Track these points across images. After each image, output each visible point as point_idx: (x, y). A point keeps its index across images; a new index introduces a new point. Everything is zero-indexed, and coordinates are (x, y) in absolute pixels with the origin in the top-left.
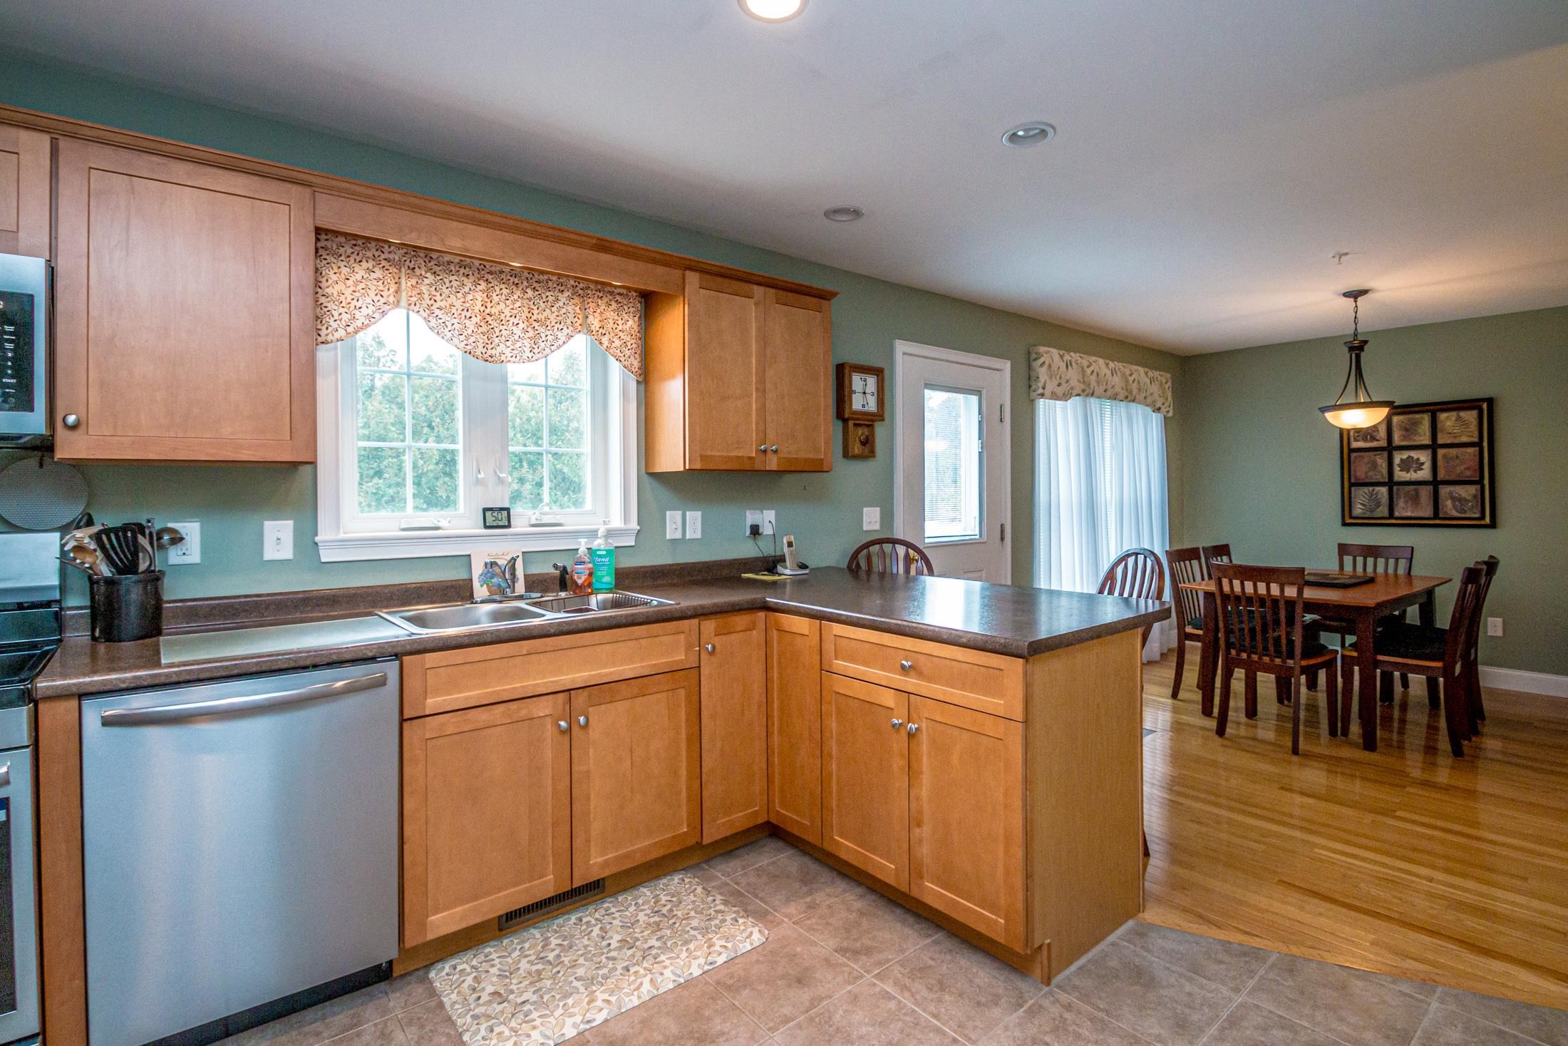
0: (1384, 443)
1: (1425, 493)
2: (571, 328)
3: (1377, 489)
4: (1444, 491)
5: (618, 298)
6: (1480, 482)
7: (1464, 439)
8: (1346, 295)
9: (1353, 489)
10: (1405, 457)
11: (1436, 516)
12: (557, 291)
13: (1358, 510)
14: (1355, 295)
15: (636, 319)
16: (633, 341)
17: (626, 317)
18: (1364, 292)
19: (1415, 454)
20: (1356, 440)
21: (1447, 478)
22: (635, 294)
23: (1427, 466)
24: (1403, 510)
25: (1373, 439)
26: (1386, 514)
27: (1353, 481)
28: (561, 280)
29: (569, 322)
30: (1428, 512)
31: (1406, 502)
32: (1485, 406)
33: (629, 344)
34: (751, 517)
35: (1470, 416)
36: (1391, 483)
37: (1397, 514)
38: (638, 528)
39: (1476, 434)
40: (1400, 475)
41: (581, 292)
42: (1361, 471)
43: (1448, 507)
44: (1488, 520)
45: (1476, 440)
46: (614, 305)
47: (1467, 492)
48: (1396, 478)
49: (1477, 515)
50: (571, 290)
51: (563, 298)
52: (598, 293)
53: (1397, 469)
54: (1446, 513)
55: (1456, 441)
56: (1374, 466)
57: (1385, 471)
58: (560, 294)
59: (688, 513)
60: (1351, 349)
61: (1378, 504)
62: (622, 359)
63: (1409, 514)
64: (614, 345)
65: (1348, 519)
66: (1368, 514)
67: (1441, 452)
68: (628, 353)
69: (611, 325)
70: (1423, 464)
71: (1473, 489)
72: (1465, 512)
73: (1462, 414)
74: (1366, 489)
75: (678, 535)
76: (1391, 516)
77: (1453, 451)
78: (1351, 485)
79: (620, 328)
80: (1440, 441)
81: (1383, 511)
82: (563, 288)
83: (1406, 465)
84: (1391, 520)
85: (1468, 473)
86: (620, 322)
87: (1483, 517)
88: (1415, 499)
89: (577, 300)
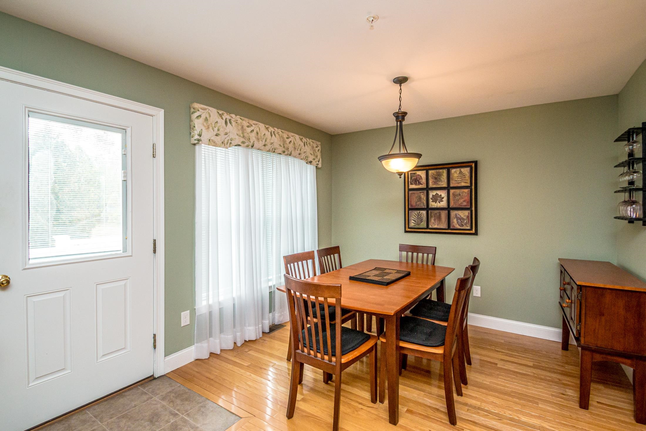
0: (424, 186)
1: (444, 214)
3: (421, 212)
4: (453, 213)
6: (470, 209)
7: (463, 184)
9: (410, 211)
10: (434, 194)
11: (449, 228)
13: (412, 224)
19: (439, 192)
20: (411, 184)
21: (455, 206)
23: (445, 199)
24: (434, 224)
25: (420, 183)
26: (425, 226)
27: (410, 207)
30: (444, 225)
31: (435, 220)
32: (473, 165)
35: (466, 171)
36: (428, 209)
37: (430, 226)
39: (469, 181)
40: (433, 204)
42: (414, 202)
43: (455, 223)
44: (473, 231)
45: (468, 185)
47: (464, 214)
48: (430, 206)
49: (469, 228)
53: (431, 200)
54: (454, 226)
55: (459, 185)
56: (420, 198)
57: (425, 202)
61: (421, 221)
63: (436, 226)
65: (409, 230)
66: (417, 226)
67: (452, 191)
70: (443, 198)
71: (467, 213)
72: (463, 226)
73: (462, 170)
74: (416, 212)
76: (428, 227)
77: (458, 191)
78: (409, 209)
80: (452, 185)
81: (424, 224)
83: (436, 198)
84: (427, 230)
85: (465, 204)
87: (471, 229)
88: (439, 218)
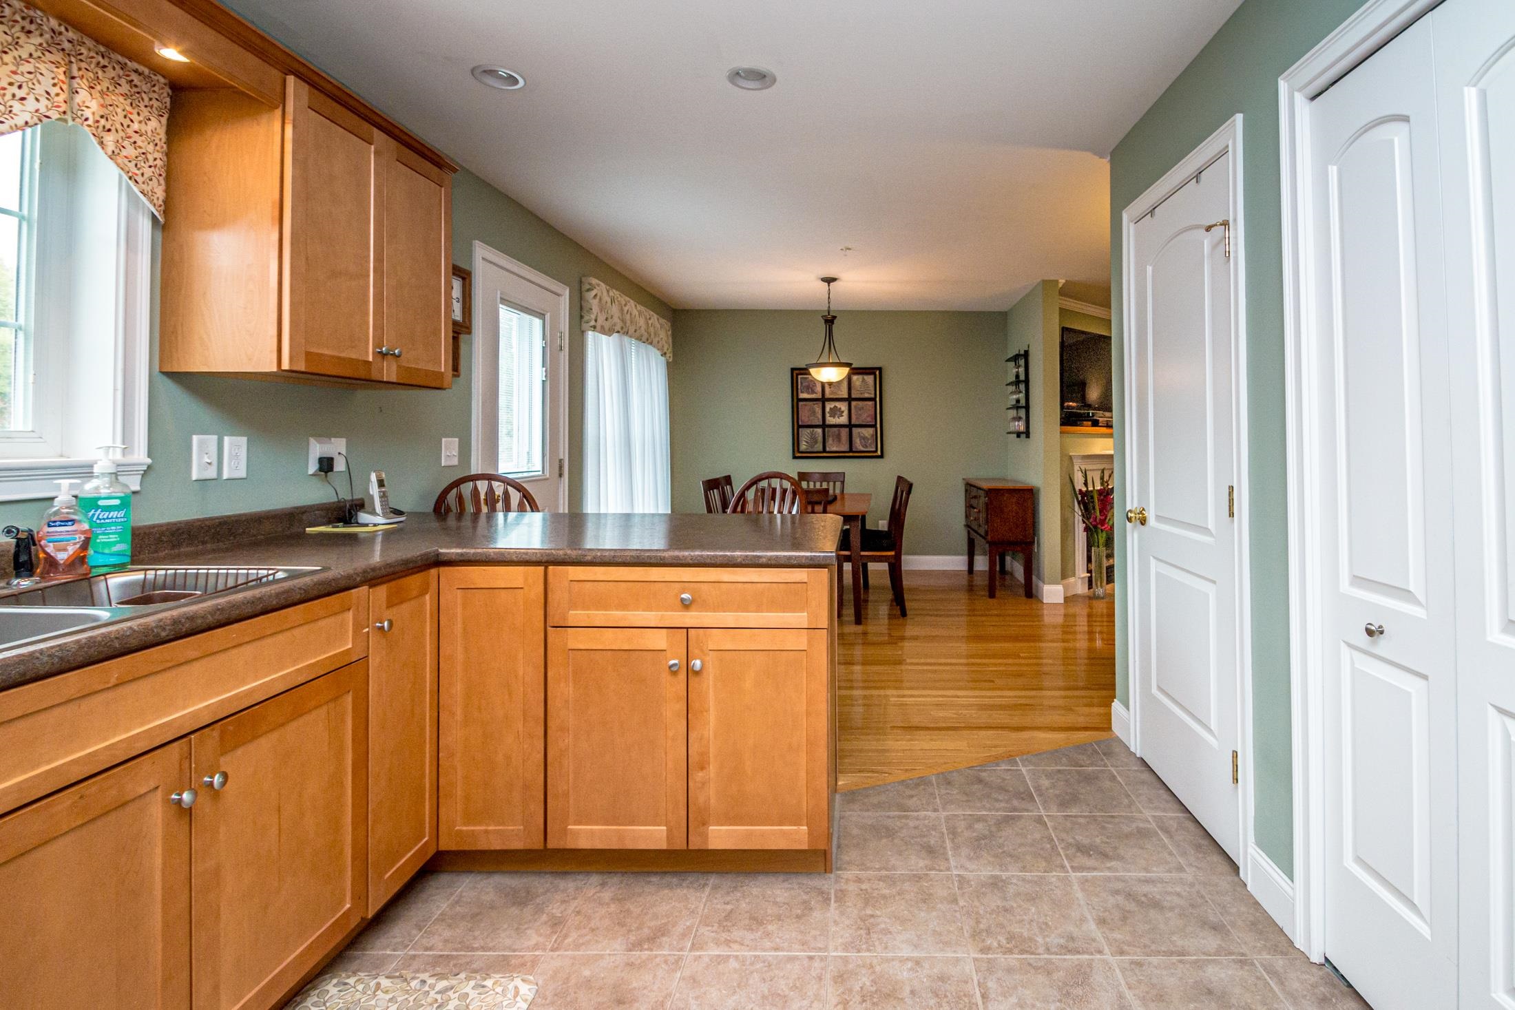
0: (819, 396)
1: (845, 432)
2: (44, 102)
3: (815, 430)
4: (855, 431)
5: (134, 77)
6: (874, 426)
7: (867, 395)
8: (824, 280)
9: (800, 429)
10: (832, 406)
11: (851, 450)
12: (17, 28)
13: (803, 447)
14: (829, 280)
15: (164, 120)
16: (158, 155)
17: (145, 112)
18: (834, 280)
19: (838, 404)
20: (802, 392)
21: (857, 423)
22: (162, 80)
23: (846, 414)
24: (832, 446)
25: (813, 392)
26: (821, 448)
27: (800, 423)
28: (31, 13)
29: (39, 90)
30: (845, 448)
31: (833, 441)
32: (878, 373)
33: (151, 157)
34: (317, 449)
35: (869, 379)
36: (824, 426)
37: (828, 449)
38: (149, 461)
39: (873, 392)
40: (830, 420)
41: (67, 45)
42: (805, 417)
43: (858, 445)
44: (879, 453)
45: (873, 396)
46: (125, 88)
47: (868, 432)
48: (827, 423)
49: (874, 449)
50: (47, 36)
51: (29, 45)
52: (100, 59)
53: (827, 415)
54: (856, 448)
55: (862, 396)
56: (814, 412)
57: (820, 417)
58: (23, 36)
59: (226, 439)
60: (827, 321)
61: (816, 442)
62: (140, 179)
63: (835, 449)
64: (124, 152)
65: (798, 454)
66: (810, 450)
67: (854, 403)
68: (148, 172)
69: (120, 118)
70: (843, 412)
71: (871, 431)
72: (867, 447)
73: (866, 377)
74: (809, 430)
75: (211, 473)
76: (824, 450)
77: (860, 403)
78: (799, 427)
79: (136, 126)
80: (853, 396)
81: (819, 447)
82: (33, 27)
83: (834, 412)
84: (824, 454)
85: (869, 419)
86: (135, 117)
87: (876, 451)
88: (839, 437)
89: (58, 57)
